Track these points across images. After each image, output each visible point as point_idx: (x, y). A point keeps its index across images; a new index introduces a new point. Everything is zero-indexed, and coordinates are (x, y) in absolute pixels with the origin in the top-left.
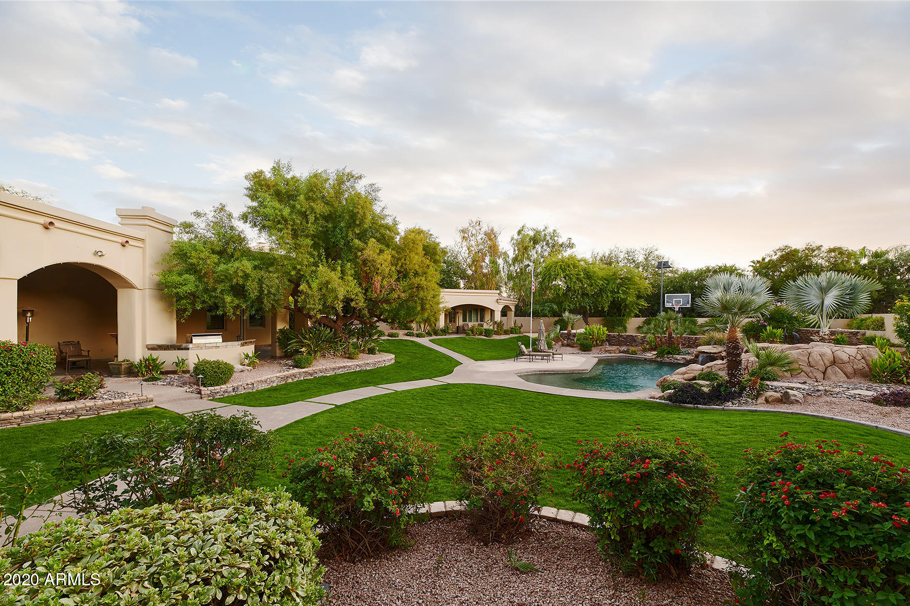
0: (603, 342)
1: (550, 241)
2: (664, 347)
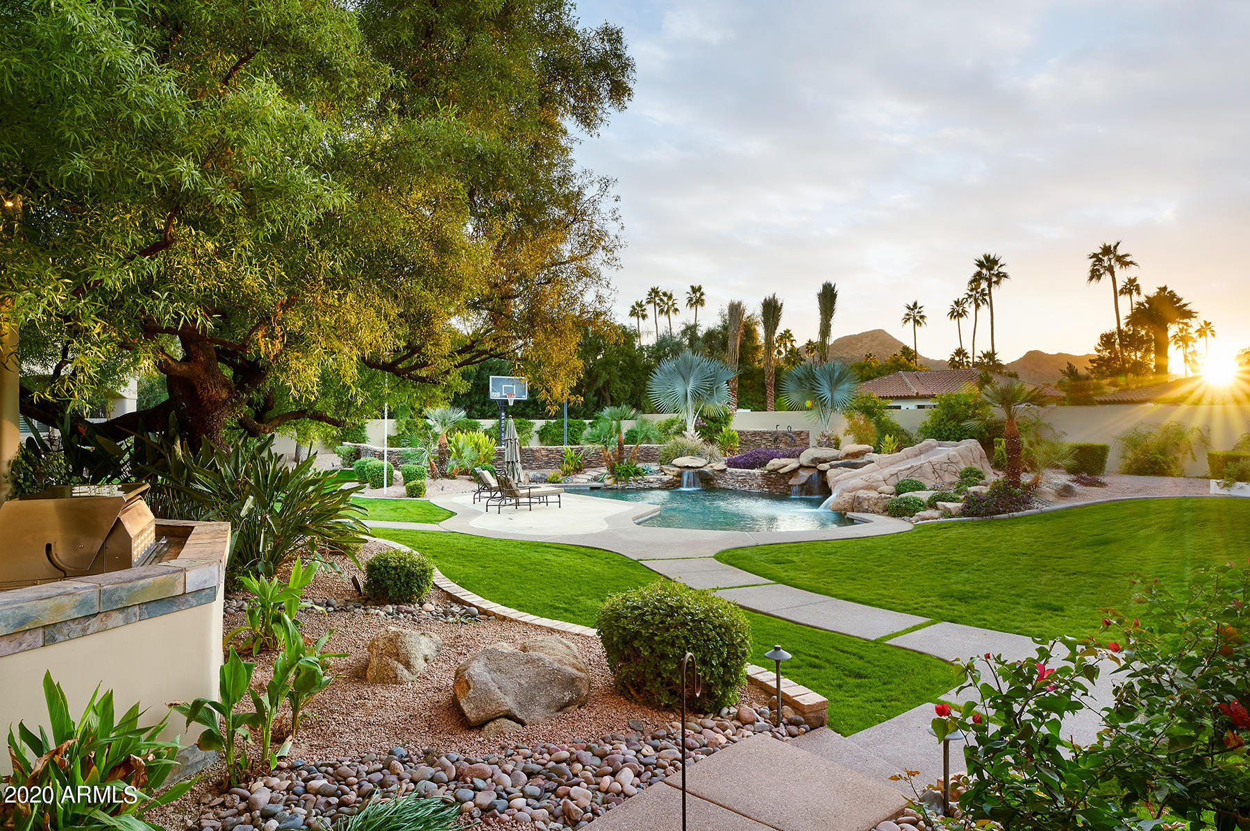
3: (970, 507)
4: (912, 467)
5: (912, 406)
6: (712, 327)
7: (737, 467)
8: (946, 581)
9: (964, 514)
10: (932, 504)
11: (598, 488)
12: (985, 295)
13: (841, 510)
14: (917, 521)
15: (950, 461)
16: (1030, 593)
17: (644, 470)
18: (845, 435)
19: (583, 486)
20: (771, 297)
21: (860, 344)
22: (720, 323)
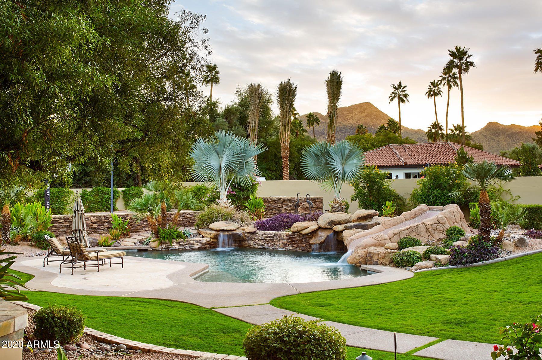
3: (455, 258)
4: (410, 227)
5: (401, 174)
6: (231, 104)
7: (265, 230)
8: (444, 313)
9: (450, 263)
10: (426, 256)
11: (146, 250)
12: (456, 78)
13: (356, 264)
14: (416, 270)
15: (439, 222)
16: (502, 318)
17: (184, 234)
18: (352, 200)
19: (132, 249)
20: (286, 81)
21: (350, 116)
22: (237, 100)
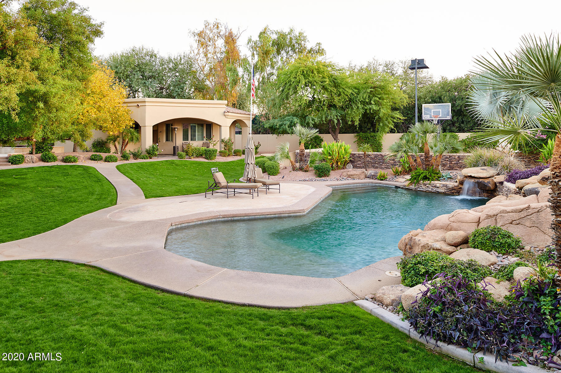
0: (345, 164)
1: (296, 46)
2: (420, 170)
11: (400, 188)
17: (442, 176)
